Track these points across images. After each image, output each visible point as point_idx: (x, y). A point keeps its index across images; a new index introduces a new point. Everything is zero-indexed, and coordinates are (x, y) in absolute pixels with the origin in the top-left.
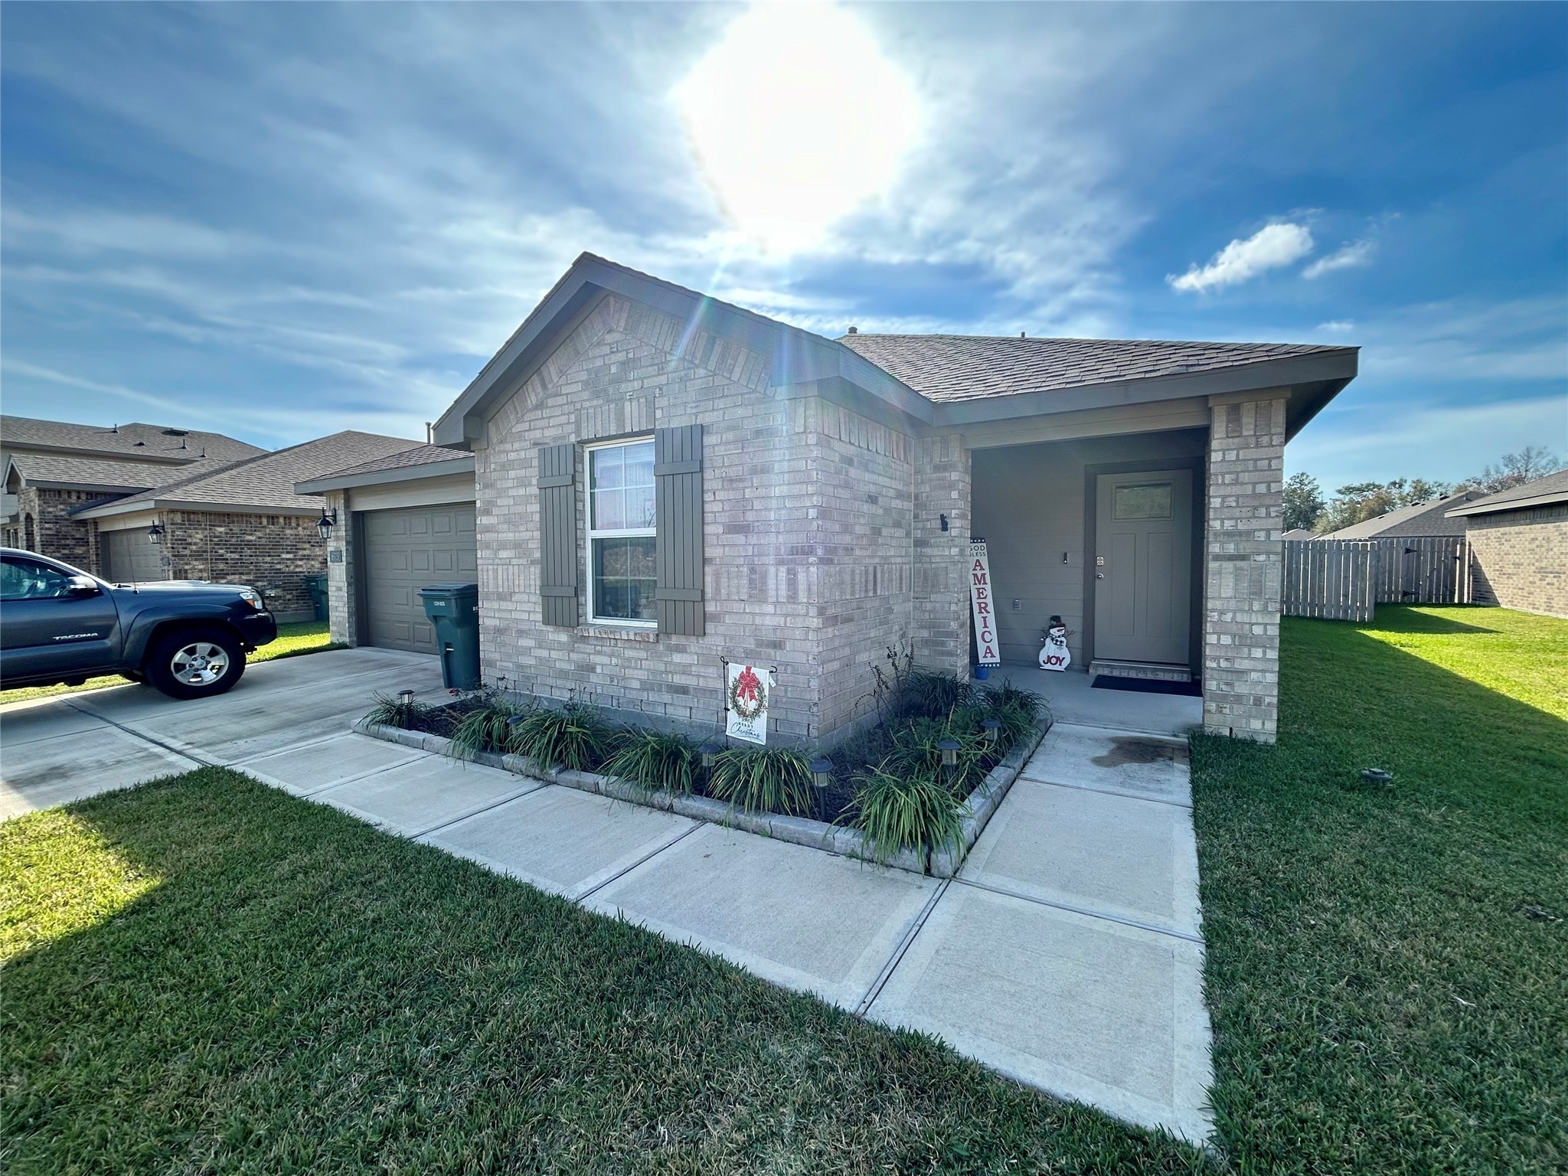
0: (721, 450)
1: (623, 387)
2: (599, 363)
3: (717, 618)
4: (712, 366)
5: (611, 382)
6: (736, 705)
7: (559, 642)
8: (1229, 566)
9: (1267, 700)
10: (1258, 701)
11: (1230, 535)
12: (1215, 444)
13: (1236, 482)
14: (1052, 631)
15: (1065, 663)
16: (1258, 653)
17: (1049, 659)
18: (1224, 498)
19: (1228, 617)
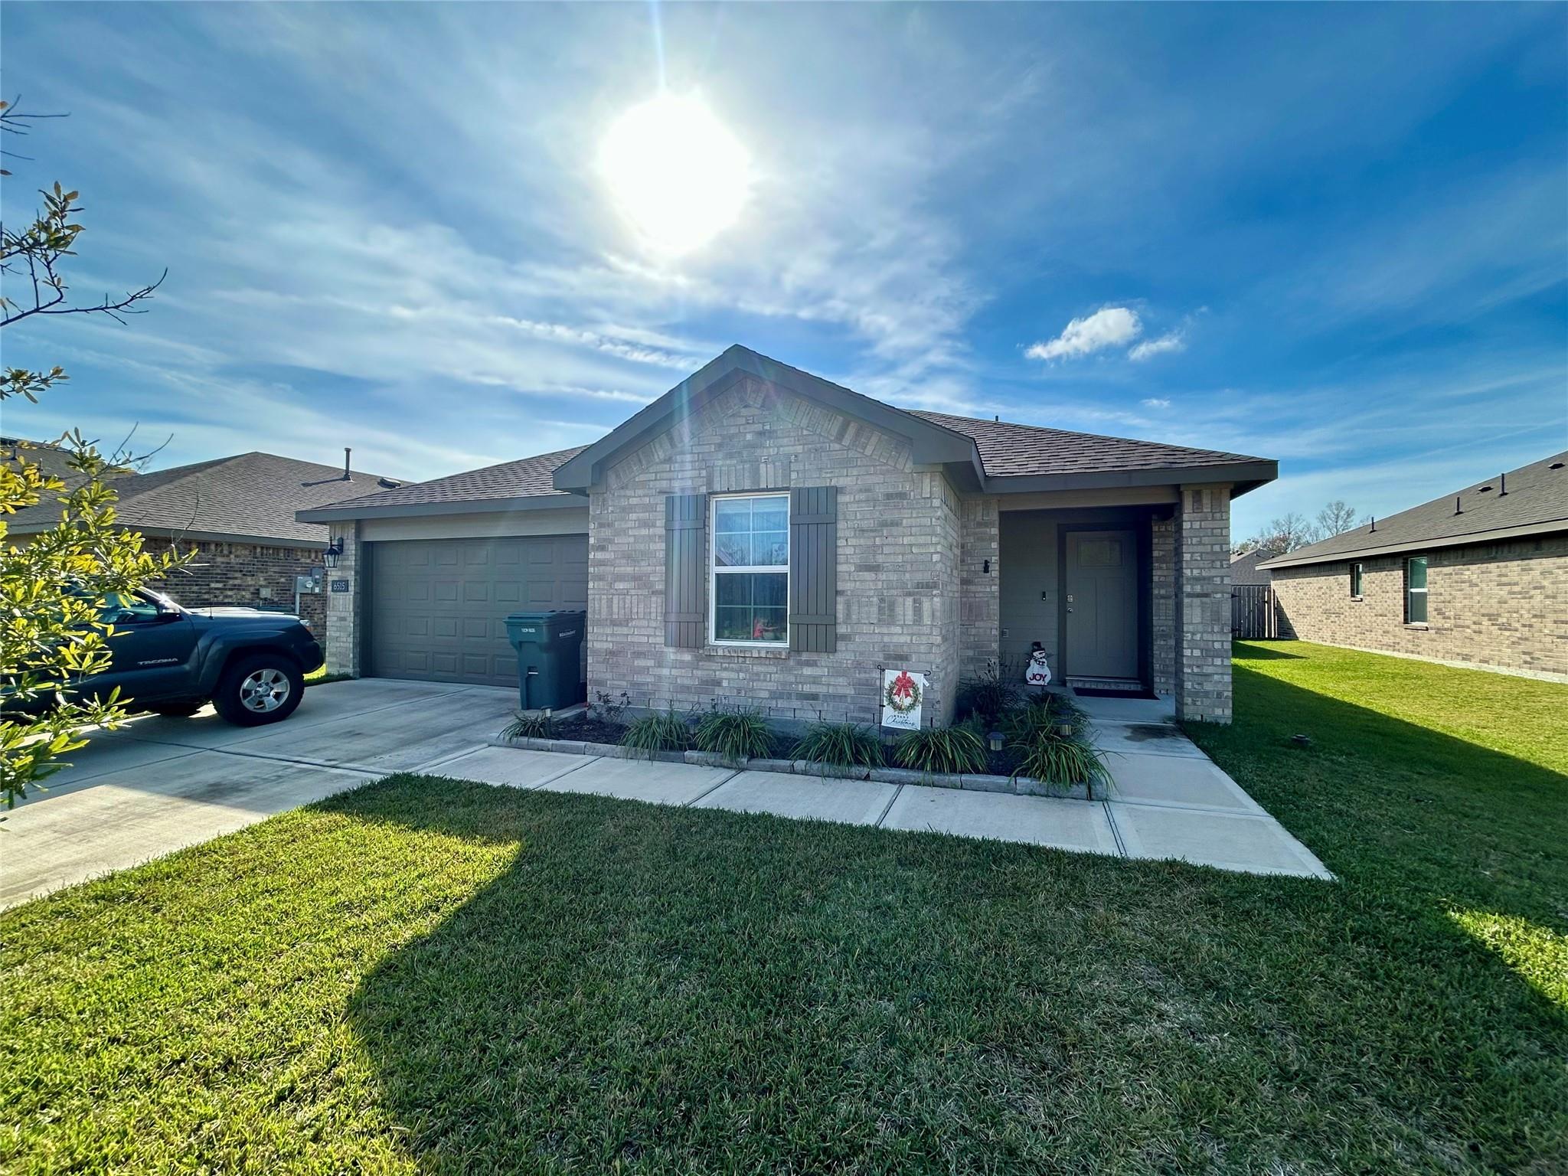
0: (853, 507)
1: (758, 452)
2: (734, 430)
3: (846, 638)
4: (846, 441)
5: (745, 447)
6: (891, 702)
7: (682, 662)
8: (1196, 601)
9: (1226, 694)
10: (1219, 695)
11: (1197, 579)
12: (1185, 517)
13: (1200, 543)
14: (1035, 654)
15: (1047, 679)
16: (1218, 661)
17: (1034, 676)
18: (1192, 553)
19: (1198, 637)
